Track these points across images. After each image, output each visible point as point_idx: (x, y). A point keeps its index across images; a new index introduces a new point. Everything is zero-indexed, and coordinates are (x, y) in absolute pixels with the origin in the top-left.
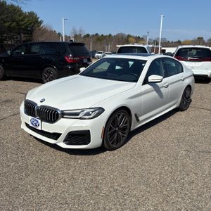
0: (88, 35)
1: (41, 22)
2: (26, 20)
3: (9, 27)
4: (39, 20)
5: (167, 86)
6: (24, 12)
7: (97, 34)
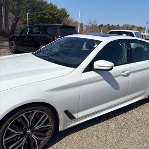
0: (102, 25)
1: (68, 16)
2: (59, 14)
3: (47, 19)
4: (68, 14)
5: (128, 75)
6: (58, 8)
7: (108, 25)
